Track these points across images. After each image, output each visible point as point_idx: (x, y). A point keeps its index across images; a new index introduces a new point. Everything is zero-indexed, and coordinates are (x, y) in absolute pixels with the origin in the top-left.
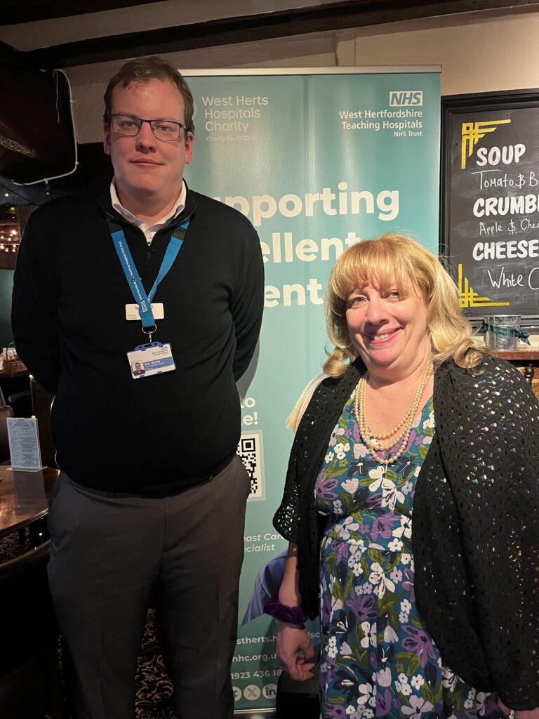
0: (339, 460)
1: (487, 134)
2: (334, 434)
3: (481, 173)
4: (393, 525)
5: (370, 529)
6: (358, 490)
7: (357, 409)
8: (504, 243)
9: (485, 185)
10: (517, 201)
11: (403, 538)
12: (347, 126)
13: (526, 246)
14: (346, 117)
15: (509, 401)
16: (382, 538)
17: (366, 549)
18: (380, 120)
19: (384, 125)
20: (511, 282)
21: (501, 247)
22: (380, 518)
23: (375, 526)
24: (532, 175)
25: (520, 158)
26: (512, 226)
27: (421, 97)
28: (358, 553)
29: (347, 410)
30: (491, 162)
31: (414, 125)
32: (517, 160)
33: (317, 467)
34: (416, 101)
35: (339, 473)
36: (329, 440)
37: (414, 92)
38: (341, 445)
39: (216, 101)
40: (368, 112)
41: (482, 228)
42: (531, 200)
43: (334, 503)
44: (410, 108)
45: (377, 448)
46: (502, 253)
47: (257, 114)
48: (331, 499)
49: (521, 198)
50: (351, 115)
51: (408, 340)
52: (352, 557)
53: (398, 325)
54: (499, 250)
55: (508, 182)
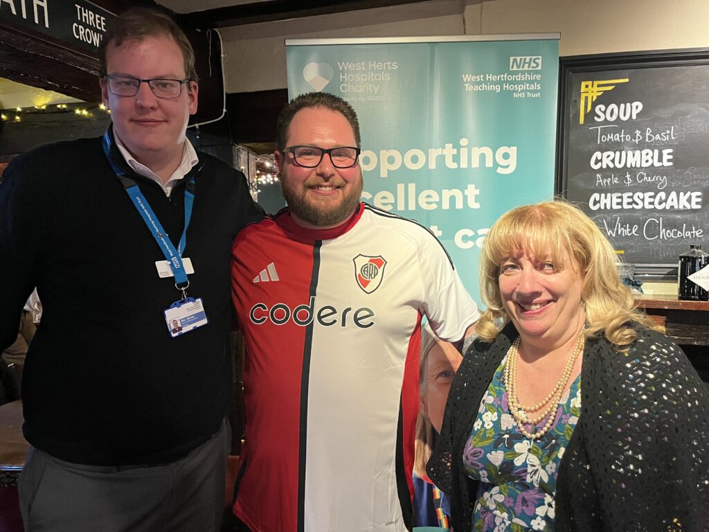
0: (486, 430)
1: (605, 92)
2: (484, 401)
3: (599, 128)
4: (536, 503)
5: (515, 503)
6: (503, 463)
7: (506, 378)
8: (620, 195)
9: (602, 139)
10: (634, 155)
11: (546, 518)
12: (469, 88)
13: (641, 197)
14: (469, 80)
15: (664, 385)
16: (525, 514)
17: (509, 522)
18: (500, 83)
19: (504, 86)
20: (626, 232)
21: (618, 197)
22: (524, 493)
23: (519, 500)
24: (649, 131)
25: (637, 115)
26: (629, 179)
27: (539, 62)
28: (503, 525)
29: (497, 377)
30: (609, 118)
31: (532, 87)
32: (634, 117)
33: (466, 433)
34: (535, 65)
35: (486, 443)
36: (479, 405)
37: (533, 57)
38: (489, 413)
39: (350, 66)
40: (489, 76)
41: (599, 180)
42: (647, 154)
43: (480, 472)
44: (529, 72)
45: (525, 420)
46: (618, 204)
47: (386, 77)
48: (477, 468)
49: (638, 152)
50: (473, 78)
51: (560, 313)
52: (497, 528)
53: (549, 297)
54: (615, 200)
55: (625, 138)
